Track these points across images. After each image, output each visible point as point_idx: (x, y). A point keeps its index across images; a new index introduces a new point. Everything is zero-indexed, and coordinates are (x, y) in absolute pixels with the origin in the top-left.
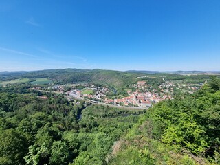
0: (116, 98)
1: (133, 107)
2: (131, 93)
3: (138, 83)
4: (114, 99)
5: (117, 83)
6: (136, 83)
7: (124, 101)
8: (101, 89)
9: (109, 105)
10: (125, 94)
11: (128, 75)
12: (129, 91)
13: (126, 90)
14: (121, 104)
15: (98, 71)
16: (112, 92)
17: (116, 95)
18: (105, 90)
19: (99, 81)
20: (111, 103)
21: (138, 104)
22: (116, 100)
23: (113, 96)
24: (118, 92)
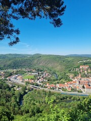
0: (58, 83)
2: (73, 78)
4: (56, 84)
5: (58, 68)
6: (78, 67)
7: (66, 85)
8: (42, 73)
9: (51, 90)
10: (68, 79)
11: (70, 59)
12: (71, 76)
13: (68, 74)
14: (63, 89)
15: (39, 56)
16: (54, 77)
17: (58, 80)
18: (46, 74)
19: (40, 66)
20: (53, 89)
21: (82, 90)
22: (58, 85)
23: (54, 80)
24: (60, 76)
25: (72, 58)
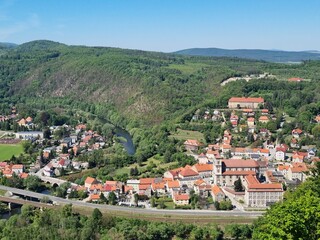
0: (135, 174)
1: (211, 211)
2: (200, 150)
3: (232, 104)
4: (124, 179)
5: (138, 107)
6: (222, 104)
7: (172, 184)
8: (65, 134)
9: (106, 209)
10: (177, 156)
11: (187, 69)
12: (192, 141)
13: (180, 135)
14: (159, 201)
15: (48, 54)
17: (135, 161)
18: (81, 137)
20: (114, 200)
21: (233, 198)
22: (134, 185)
23: (119, 164)
24: (144, 145)
25: (199, 66)
